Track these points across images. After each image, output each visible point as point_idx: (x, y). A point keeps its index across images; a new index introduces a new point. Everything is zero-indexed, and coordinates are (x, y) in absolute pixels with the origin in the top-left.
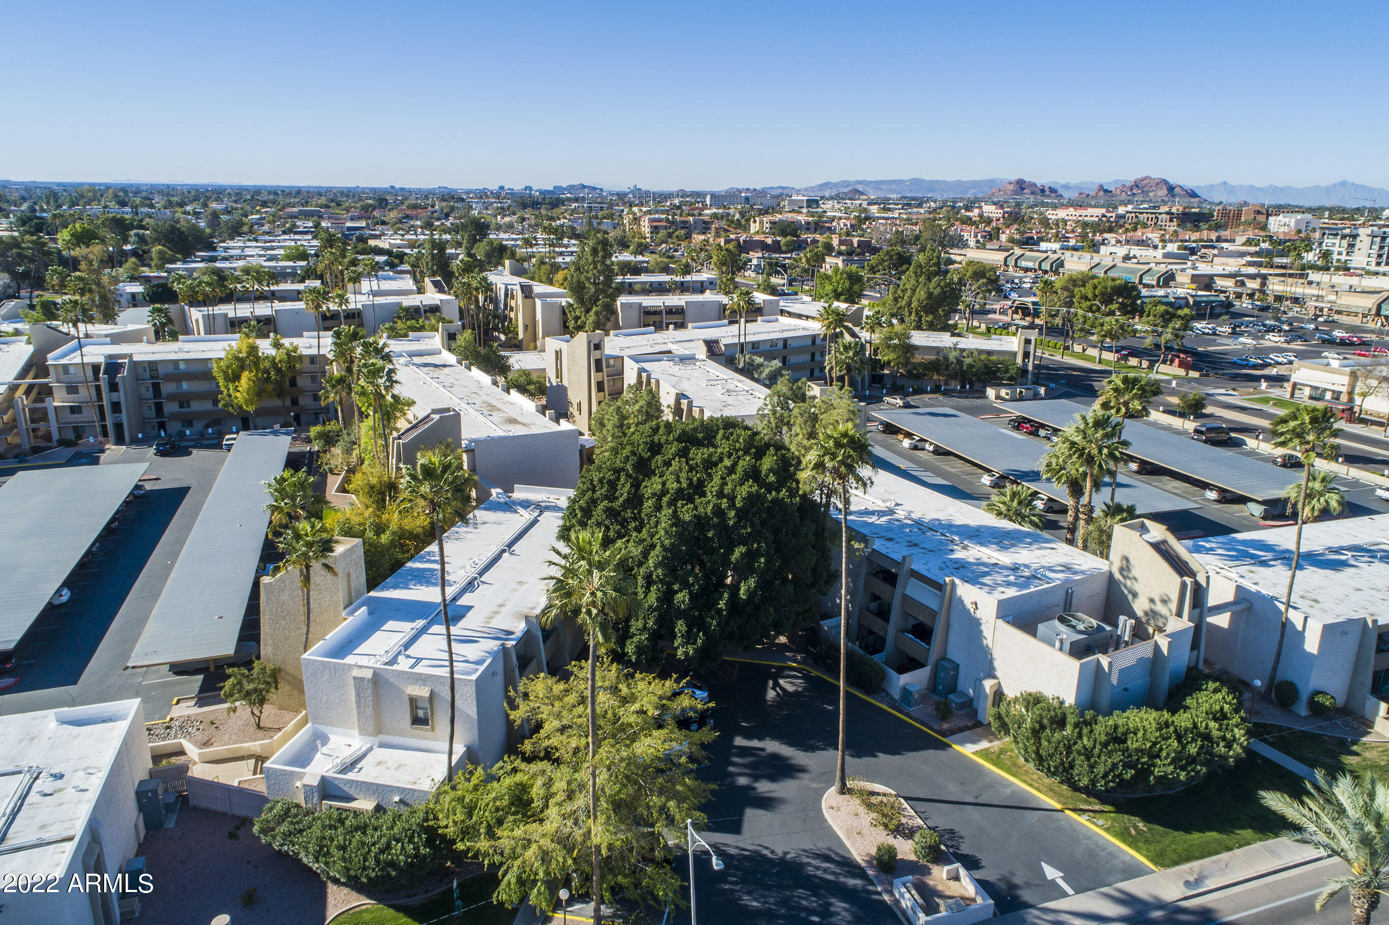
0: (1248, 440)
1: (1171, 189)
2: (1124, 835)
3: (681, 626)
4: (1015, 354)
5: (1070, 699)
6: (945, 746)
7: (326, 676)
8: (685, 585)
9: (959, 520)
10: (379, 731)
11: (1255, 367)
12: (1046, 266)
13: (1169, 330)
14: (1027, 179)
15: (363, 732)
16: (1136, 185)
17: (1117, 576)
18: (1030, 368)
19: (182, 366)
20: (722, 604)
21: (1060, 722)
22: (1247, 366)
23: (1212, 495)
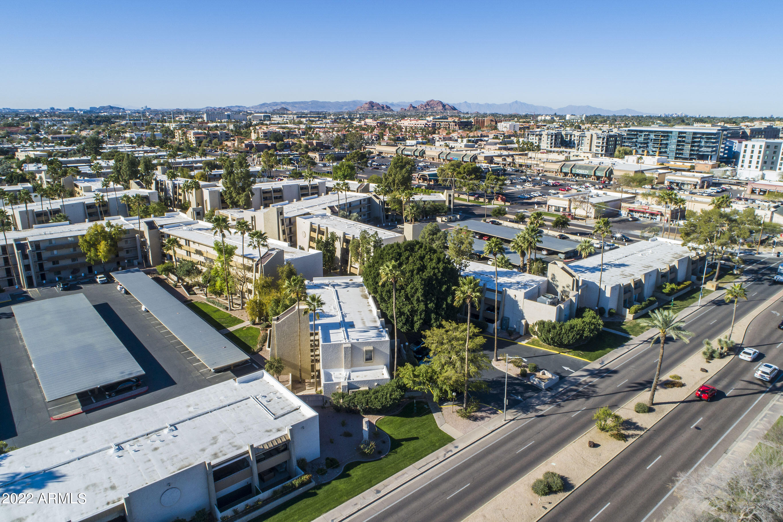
0: (544, 230)
1: (444, 106)
2: (579, 356)
3: (433, 316)
4: (445, 201)
5: (554, 320)
6: (516, 344)
7: (331, 349)
8: (431, 301)
9: (488, 270)
10: (352, 367)
11: (528, 199)
12: (417, 154)
13: (498, 186)
14: (374, 101)
15: (346, 367)
16: (428, 104)
17: (551, 281)
18: (452, 207)
19: (53, 242)
20: (444, 306)
21: (554, 327)
22: (525, 199)
23: (544, 252)
